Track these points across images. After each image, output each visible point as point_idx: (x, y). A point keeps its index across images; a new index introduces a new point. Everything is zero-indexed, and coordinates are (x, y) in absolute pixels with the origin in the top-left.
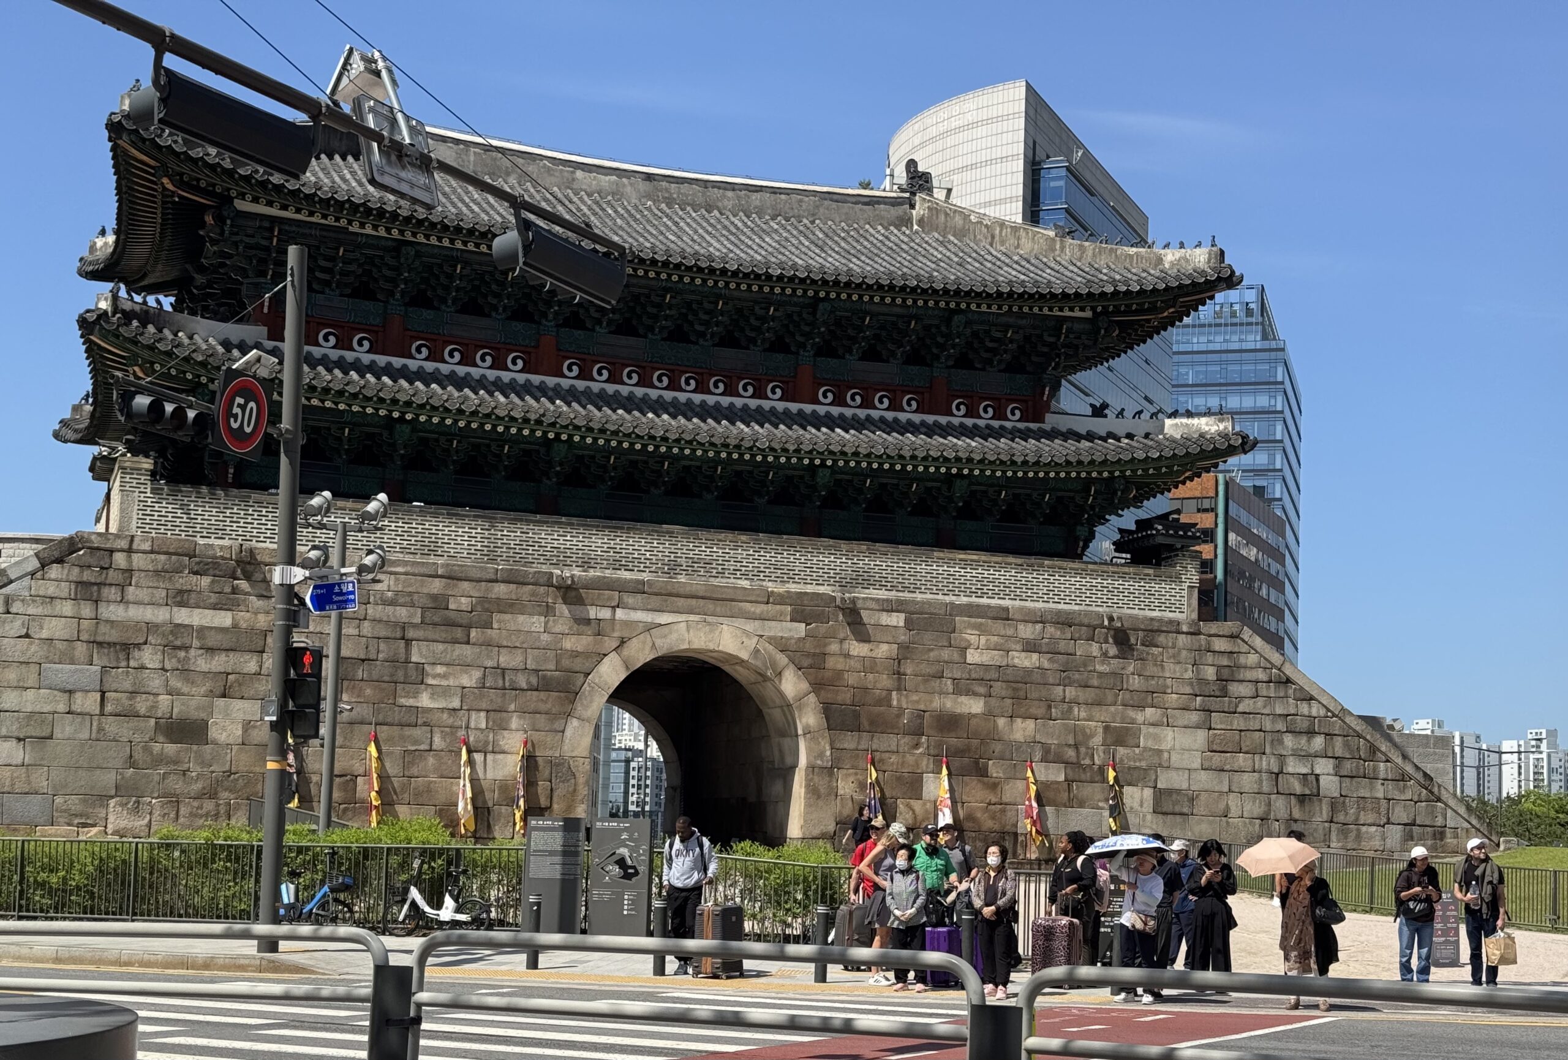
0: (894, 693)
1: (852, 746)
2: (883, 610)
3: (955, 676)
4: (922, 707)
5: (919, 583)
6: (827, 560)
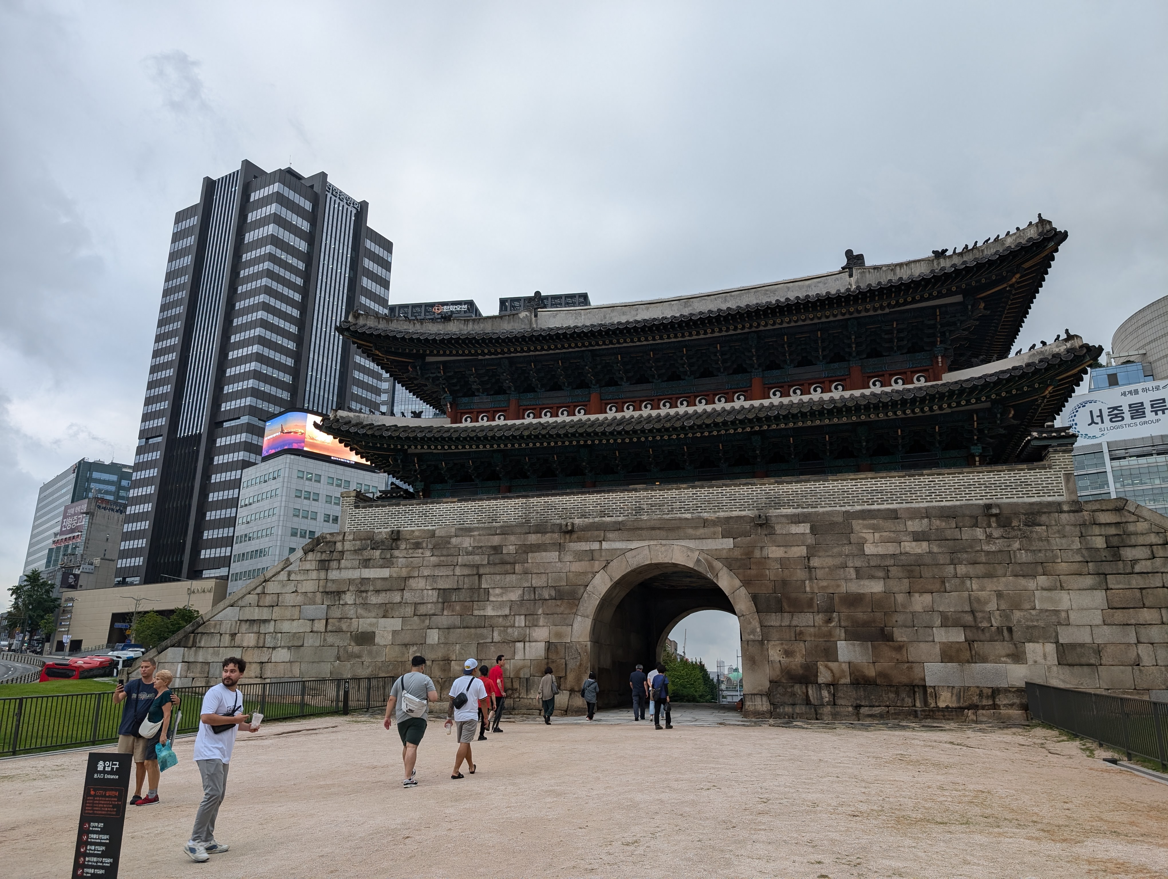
0: (807, 582)
1: (778, 624)
2: (792, 523)
3: (857, 565)
4: (831, 591)
5: (819, 500)
6: (746, 493)
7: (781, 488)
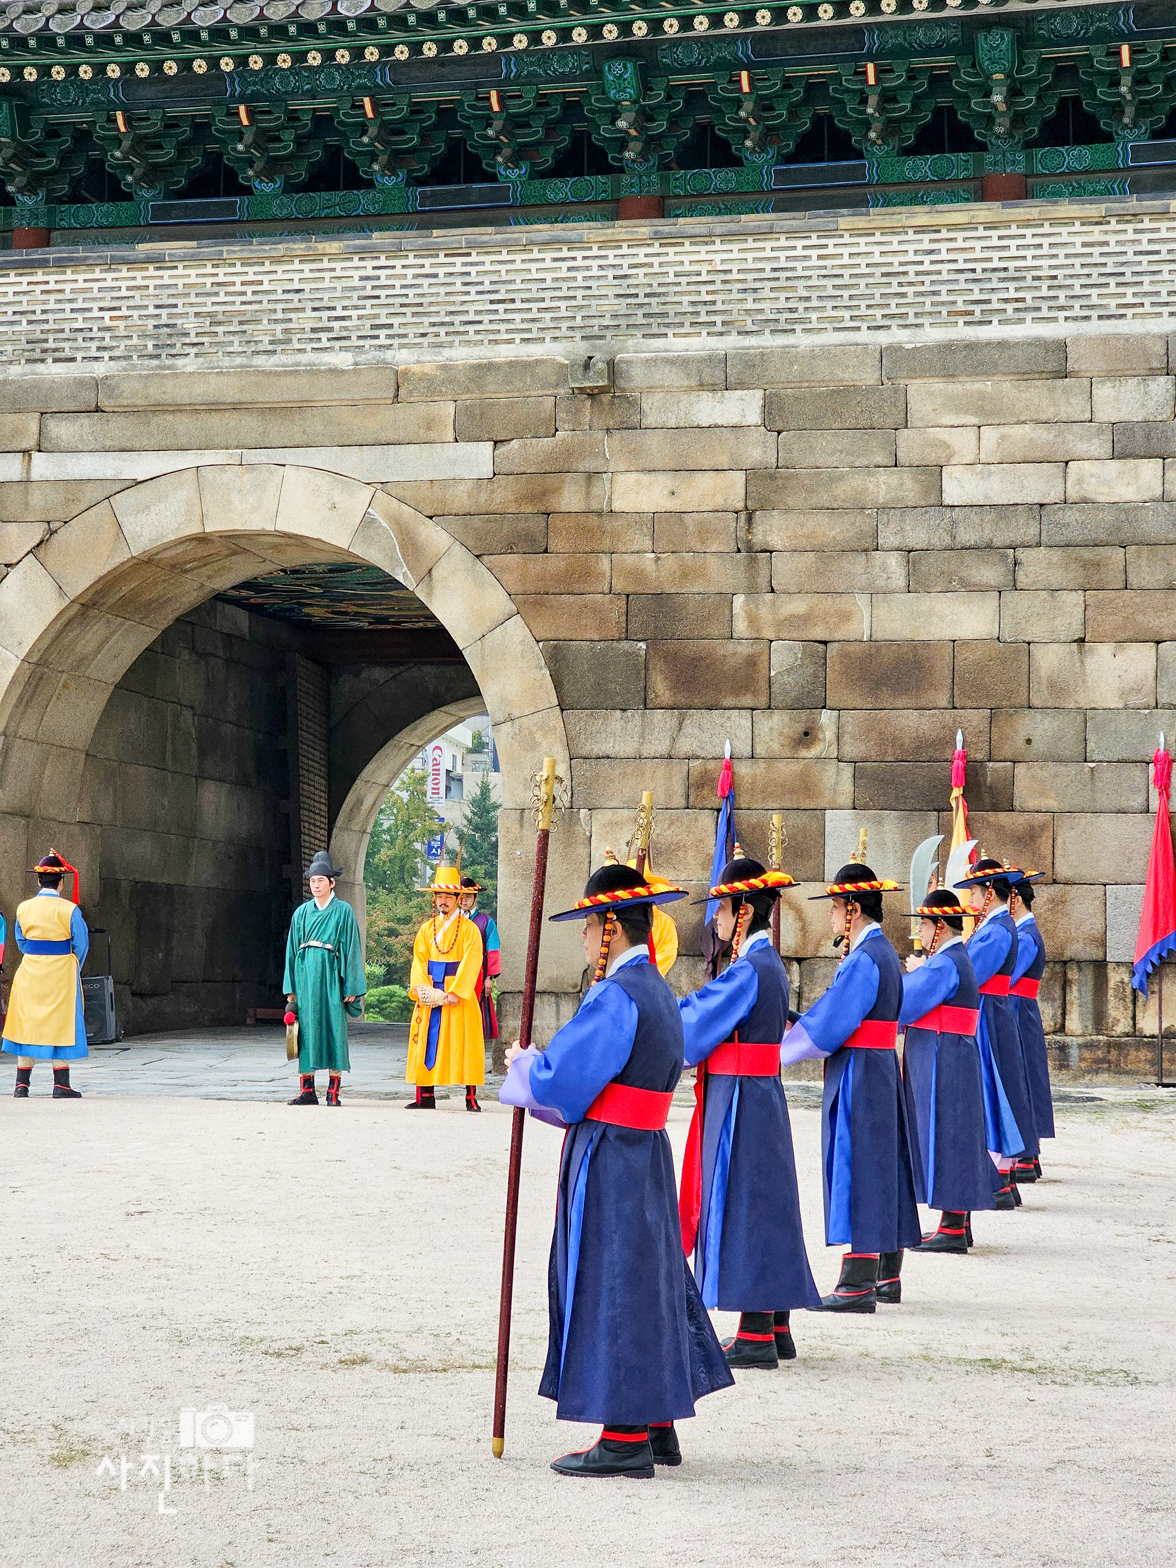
0: (739, 601)
1: (627, 748)
2: (702, 386)
3: (911, 543)
4: (819, 633)
5: (801, 305)
6: (549, 276)
7: (671, 258)
